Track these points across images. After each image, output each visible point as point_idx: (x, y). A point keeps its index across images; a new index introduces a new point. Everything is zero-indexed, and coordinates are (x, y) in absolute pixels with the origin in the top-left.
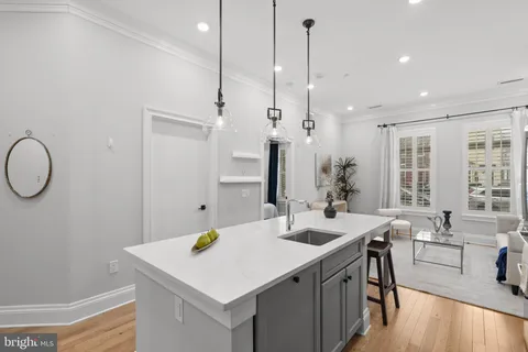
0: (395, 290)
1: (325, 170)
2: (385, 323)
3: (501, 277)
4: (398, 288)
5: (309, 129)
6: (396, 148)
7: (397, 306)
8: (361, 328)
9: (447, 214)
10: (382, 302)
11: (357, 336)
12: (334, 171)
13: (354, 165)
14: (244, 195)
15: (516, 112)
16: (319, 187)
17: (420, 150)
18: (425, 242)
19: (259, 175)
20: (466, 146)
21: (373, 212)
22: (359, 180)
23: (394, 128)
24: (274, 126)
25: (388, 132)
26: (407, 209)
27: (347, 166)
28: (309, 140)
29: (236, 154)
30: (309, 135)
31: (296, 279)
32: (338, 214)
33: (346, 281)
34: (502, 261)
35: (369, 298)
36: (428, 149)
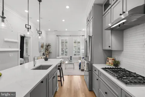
0: (63, 77)
1: (42, 47)
2: (62, 86)
3: (80, 68)
4: (64, 76)
5: (40, 34)
6: (60, 42)
7: (64, 80)
8: (57, 90)
9: (71, 57)
10: (61, 81)
11: (56, 92)
12: (45, 47)
13: (50, 45)
14: (10, 56)
15: (81, 37)
16: (40, 52)
17: (65, 42)
18: (67, 64)
19: (18, 48)
20: (73, 42)
21: (55, 58)
22: (52, 49)
23: (60, 37)
24: (28, 31)
25: (59, 38)
26: (63, 56)
27: (48, 46)
28: (40, 37)
29: (6, 40)
30: (40, 35)
31: (42, 82)
32: (49, 59)
33: (54, 78)
34: (80, 66)
35: (58, 81)
36: (67, 43)
